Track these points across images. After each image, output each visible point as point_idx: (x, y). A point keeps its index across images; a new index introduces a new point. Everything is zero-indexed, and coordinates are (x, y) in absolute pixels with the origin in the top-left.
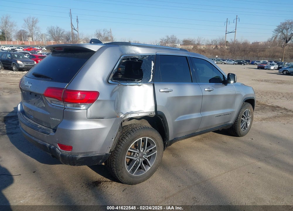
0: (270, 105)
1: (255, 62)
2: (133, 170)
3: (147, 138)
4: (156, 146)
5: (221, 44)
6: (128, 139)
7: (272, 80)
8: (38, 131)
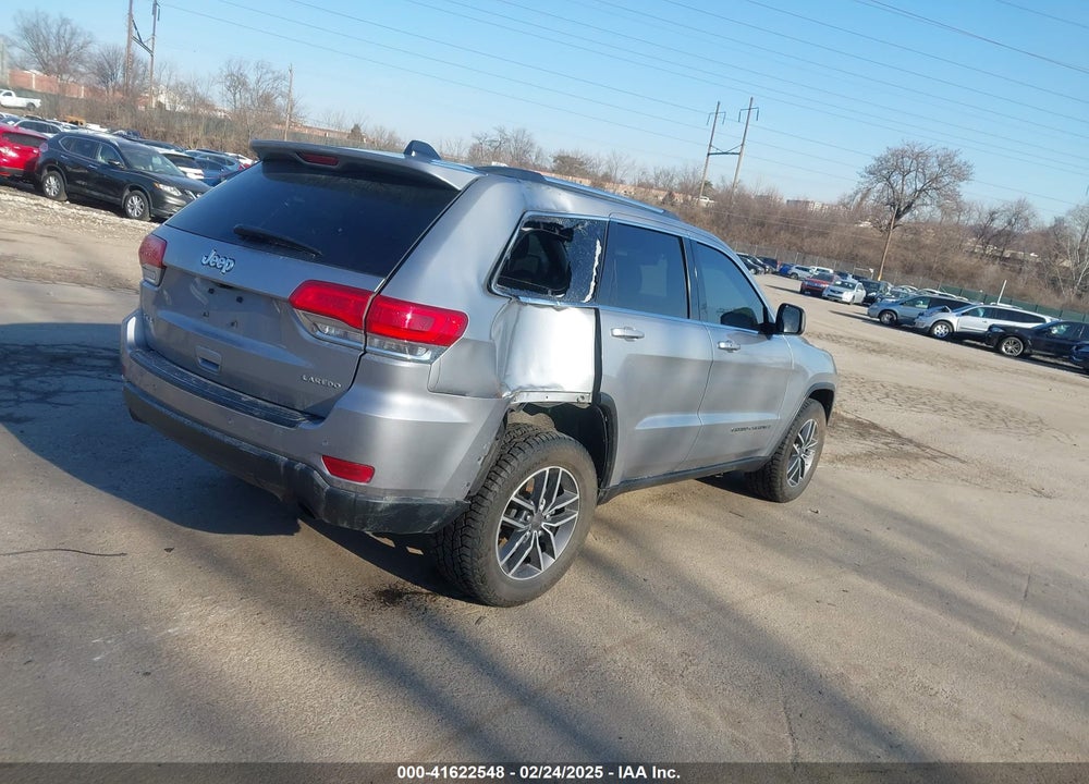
0: (849, 416)
1: (794, 270)
2: (510, 564)
3: (561, 469)
4: (578, 497)
5: (685, 189)
6: (516, 465)
7: (850, 339)
8: (251, 414)
